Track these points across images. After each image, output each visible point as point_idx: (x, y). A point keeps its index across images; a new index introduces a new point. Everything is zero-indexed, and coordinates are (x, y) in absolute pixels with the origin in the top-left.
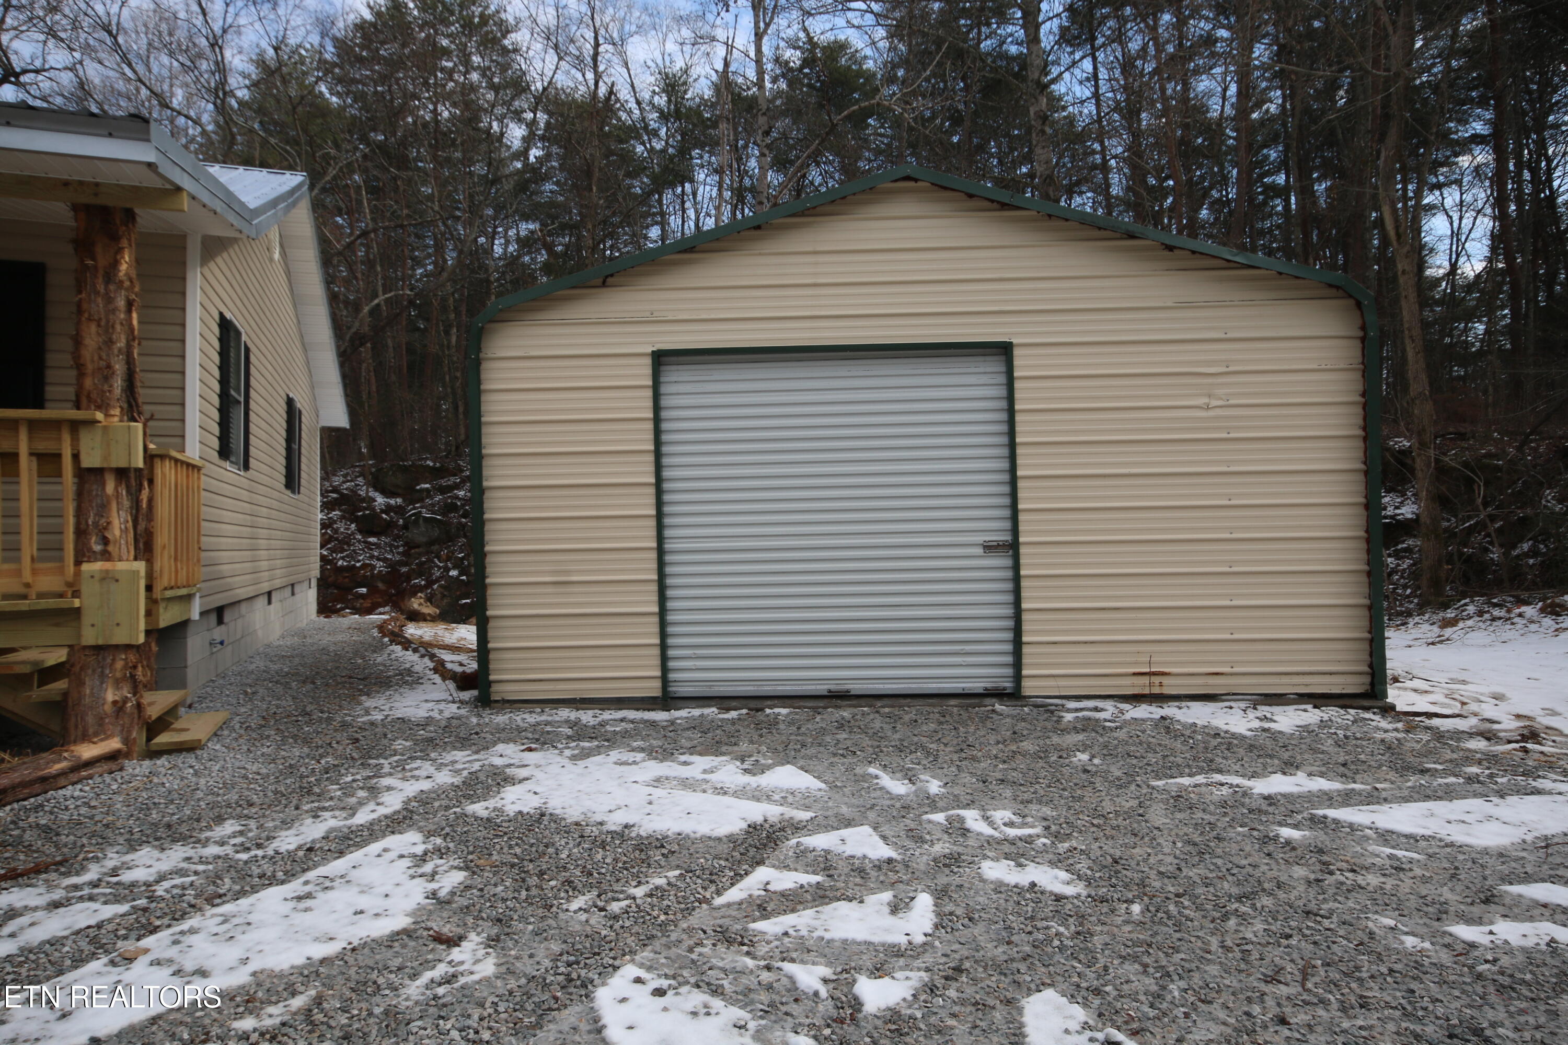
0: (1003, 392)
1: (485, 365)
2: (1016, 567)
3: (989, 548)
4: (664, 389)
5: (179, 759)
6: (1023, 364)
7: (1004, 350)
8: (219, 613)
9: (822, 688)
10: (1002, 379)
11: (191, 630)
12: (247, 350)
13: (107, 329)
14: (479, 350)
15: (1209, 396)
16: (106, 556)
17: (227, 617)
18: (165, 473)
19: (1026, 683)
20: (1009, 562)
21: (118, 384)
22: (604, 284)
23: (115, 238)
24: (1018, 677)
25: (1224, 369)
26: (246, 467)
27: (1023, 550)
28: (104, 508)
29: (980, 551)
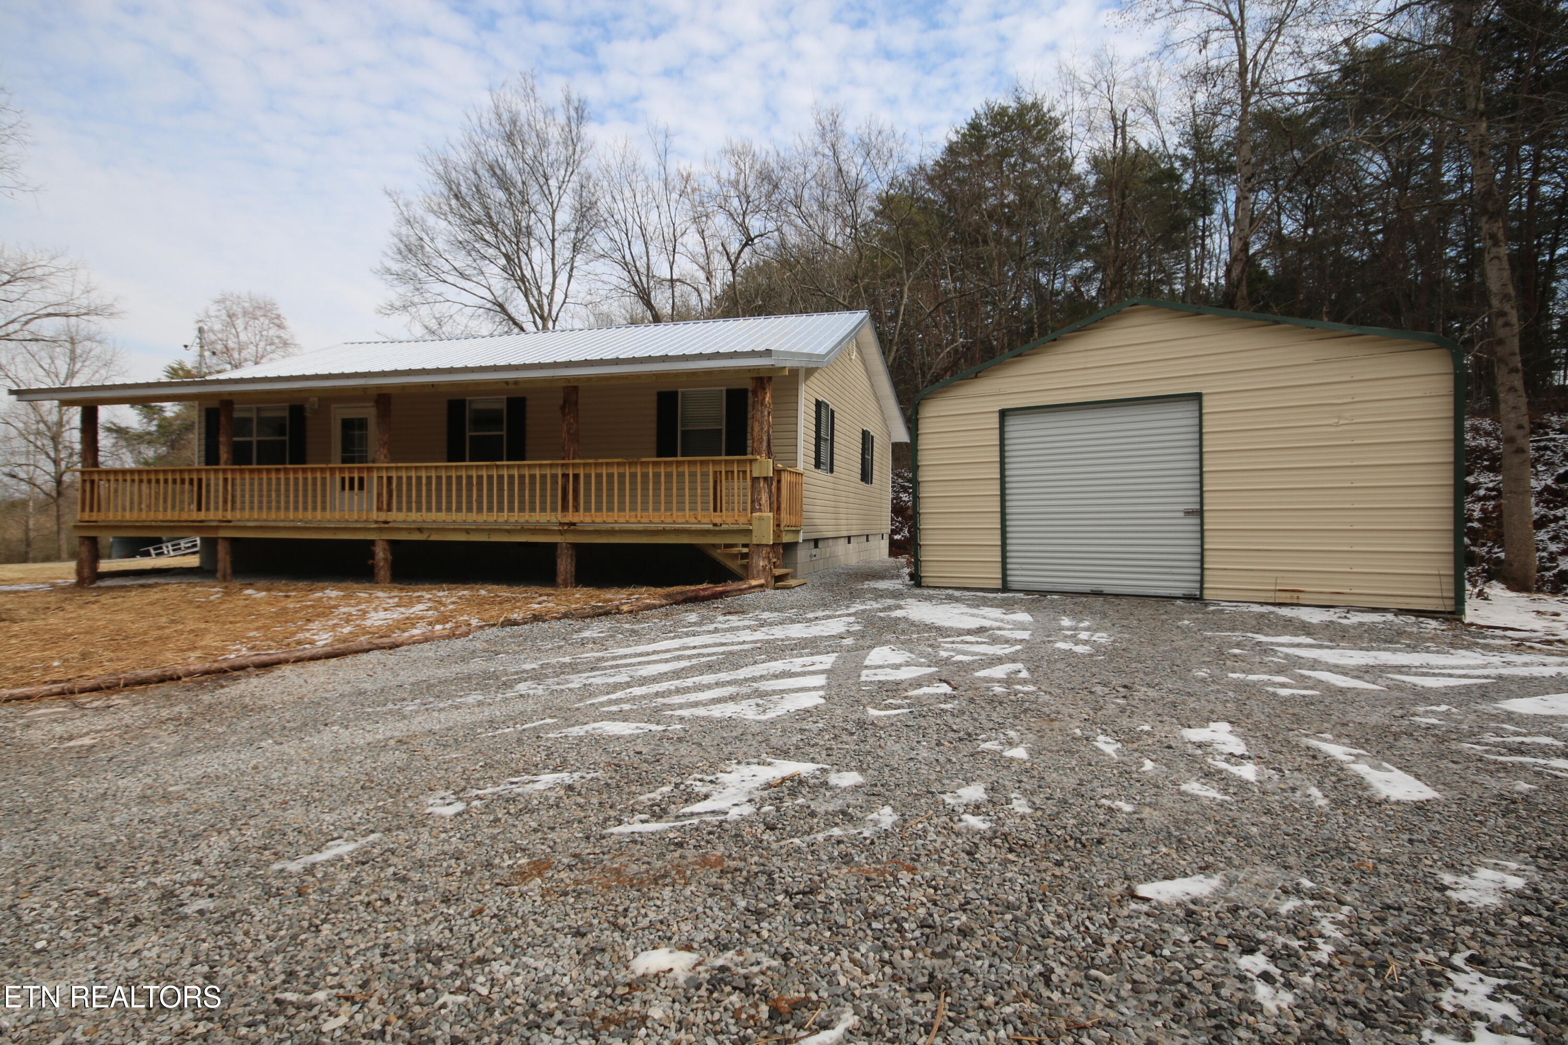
0: (1197, 421)
1: (920, 421)
2: (1202, 524)
3: (1188, 513)
4: (1007, 429)
5: (784, 591)
6: (1209, 405)
7: (1197, 397)
8: (816, 542)
9: (1087, 589)
10: (1197, 414)
11: (799, 547)
12: (833, 412)
13: (761, 424)
14: (917, 413)
15: (1339, 418)
16: (760, 510)
17: (820, 544)
18: (785, 478)
19: (1206, 592)
20: (1198, 521)
21: (765, 444)
22: (976, 377)
23: (764, 389)
24: (1202, 589)
25: (1350, 400)
26: (832, 471)
27: (1206, 514)
28: (760, 492)
29: (1182, 515)
